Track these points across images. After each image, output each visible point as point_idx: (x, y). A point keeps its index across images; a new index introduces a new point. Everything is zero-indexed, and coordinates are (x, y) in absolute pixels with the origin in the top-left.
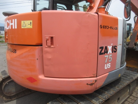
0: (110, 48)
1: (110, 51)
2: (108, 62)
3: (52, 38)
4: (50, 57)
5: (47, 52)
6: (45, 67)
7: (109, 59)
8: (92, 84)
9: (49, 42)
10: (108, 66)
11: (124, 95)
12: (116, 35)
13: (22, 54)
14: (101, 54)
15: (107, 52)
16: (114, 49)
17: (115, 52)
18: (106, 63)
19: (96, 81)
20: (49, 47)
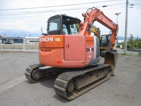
0: (91, 49)
1: (91, 50)
2: (90, 55)
3: (69, 45)
4: (67, 52)
5: (66, 50)
6: (65, 57)
7: (90, 54)
8: (84, 63)
9: (67, 46)
10: (90, 57)
11: (100, 75)
12: (93, 44)
13: (55, 52)
14: (87, 51)
15: (89, 51)
16: (93, 50)
17: (93, 51)
18: (89, 55)
19: (85, 62)
20: (67, 48)
